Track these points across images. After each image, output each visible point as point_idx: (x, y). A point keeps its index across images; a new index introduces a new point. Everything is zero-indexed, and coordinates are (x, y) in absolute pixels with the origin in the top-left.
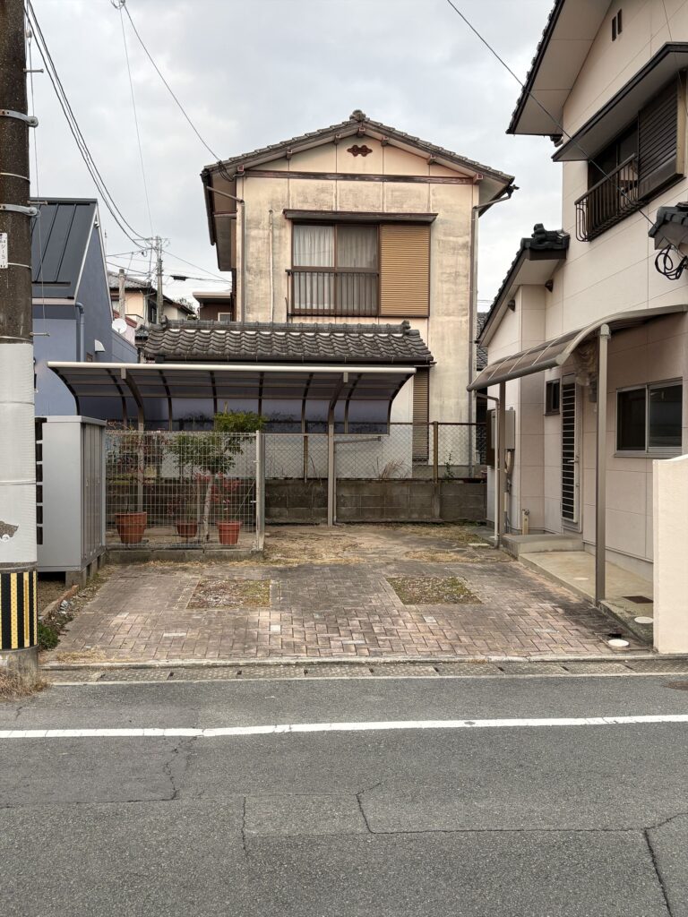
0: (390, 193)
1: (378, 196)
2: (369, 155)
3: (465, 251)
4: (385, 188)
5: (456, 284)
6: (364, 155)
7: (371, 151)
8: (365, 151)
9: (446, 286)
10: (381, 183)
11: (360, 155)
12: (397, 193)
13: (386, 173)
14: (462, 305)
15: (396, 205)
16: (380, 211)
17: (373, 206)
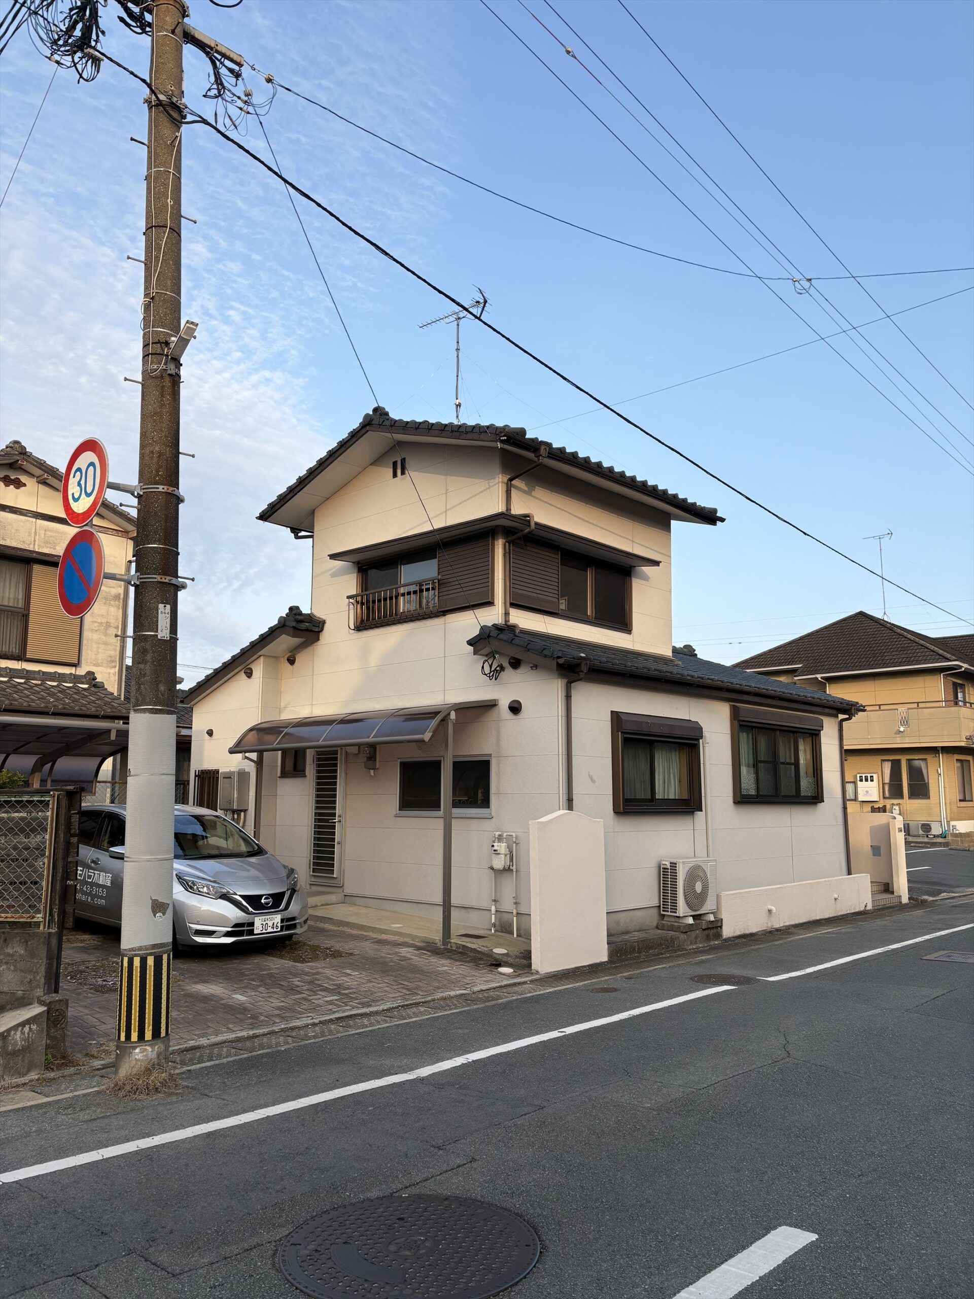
0: (43, 532)
1: (30, 533)
2: (22, 489)
3: (117, 603)
4: (38, 526)
5: (106, 635)
6: (17, 488)
7: (25, 485)
8: (18, 484)
9: (95, 636)
10: (34, 520)
11: (12, 487)
12: (49, 533)
13: (39, 511)
14: (110, 657)
15: (49, 545)
16: (31, 548)
17: (24, 542)
